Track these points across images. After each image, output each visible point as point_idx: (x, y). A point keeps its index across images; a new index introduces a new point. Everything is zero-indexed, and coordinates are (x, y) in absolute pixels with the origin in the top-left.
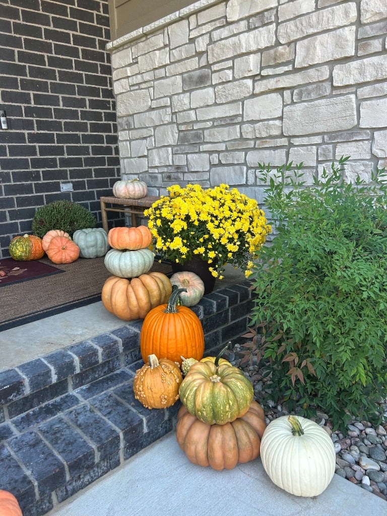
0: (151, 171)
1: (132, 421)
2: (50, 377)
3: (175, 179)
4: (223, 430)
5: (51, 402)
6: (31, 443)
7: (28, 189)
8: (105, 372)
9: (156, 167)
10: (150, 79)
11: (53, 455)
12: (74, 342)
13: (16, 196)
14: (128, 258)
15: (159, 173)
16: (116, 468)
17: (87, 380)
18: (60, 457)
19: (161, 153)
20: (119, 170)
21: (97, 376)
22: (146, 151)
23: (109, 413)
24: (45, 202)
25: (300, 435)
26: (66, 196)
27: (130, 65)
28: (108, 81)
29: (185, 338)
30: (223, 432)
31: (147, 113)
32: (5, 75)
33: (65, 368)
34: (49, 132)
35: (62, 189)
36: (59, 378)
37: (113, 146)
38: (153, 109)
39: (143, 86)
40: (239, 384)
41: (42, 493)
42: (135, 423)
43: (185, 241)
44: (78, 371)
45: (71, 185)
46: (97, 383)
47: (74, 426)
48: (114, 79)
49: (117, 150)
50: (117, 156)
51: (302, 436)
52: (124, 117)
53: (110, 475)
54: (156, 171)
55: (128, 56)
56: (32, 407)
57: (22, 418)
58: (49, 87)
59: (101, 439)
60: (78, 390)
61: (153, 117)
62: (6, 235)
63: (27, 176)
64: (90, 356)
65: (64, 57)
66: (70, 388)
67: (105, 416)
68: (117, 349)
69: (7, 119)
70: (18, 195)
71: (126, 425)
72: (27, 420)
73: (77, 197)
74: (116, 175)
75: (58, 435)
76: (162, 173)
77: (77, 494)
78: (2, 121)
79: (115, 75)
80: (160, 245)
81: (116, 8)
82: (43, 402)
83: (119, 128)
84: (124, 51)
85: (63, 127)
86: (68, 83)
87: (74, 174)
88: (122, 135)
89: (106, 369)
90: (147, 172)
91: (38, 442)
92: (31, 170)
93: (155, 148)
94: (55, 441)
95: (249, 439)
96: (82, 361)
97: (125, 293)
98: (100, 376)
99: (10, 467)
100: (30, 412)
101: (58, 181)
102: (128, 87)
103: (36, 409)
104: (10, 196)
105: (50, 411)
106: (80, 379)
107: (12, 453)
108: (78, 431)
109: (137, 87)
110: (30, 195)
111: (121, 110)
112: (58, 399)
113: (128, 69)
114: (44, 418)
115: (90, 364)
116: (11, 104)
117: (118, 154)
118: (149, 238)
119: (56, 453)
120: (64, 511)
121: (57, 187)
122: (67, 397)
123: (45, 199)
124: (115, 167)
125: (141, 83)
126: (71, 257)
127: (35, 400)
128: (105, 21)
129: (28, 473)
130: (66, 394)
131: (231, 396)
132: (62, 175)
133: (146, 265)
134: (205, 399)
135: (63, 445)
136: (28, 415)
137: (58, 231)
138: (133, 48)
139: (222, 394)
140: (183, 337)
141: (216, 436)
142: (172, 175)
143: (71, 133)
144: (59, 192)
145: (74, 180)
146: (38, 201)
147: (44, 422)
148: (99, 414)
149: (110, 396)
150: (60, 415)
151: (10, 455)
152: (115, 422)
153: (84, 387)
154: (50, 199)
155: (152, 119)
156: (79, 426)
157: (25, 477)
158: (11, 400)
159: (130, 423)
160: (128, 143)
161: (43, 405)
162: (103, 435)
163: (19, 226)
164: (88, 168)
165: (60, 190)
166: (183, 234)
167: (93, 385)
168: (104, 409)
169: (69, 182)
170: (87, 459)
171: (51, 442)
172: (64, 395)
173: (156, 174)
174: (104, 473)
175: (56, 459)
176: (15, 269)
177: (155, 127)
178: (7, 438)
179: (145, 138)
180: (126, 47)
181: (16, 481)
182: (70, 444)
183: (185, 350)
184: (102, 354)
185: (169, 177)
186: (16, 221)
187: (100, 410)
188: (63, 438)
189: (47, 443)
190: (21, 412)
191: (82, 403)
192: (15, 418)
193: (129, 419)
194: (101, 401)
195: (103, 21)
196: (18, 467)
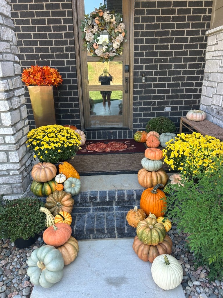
0: (212, 106)
1: (122, 226)
2: (106, 199)
3: (221, 114)
4: (145, 246)
5: (106, 207)
6: (92, 217)
7: (149, 109)
8: (128, 204)
9: (214, 105)
10: (221, 55)
11: (94, 224)
12: (121, 189)
13: (143, 112)
14: (147, 163)
15: (215, 108)
16: (114, 239)
17: (121, 205)
18: (95, 225)
19: (218, 98)
20: (199, 101)
21: (125, 204)
22: (212, 95)
23: (118, 220)
24: (156, 116)
25: (167, 264)
26: (167, 113)
27: (215, 44)
28: (203, 52)
29: (153, 205)
30: (144, 247)
31: (216, 74)
32: (148, 58)
33: (112, 198)
34: (164, 82)
35: (165, 110)
36: (109, 200)
37: (198, 88)
38: (219, 72)
39: (218, 58)
40: (155, 233)
41: (87, 233)
42: (122, 227)
43: (175, 162)
44: (116, 200)
45: (170, 108)
46: (123, 207)
47: (106, 218)
48: (207, 51)
49: (201, 90)
50: (200, 93)
51: (167, 265)
52: (207, 73)
53: (111, 239)
54: (214, 107)
55: (214, 39)
56: (100, 206)
57: (96, 208)
58: (168, 60)
59: (109, 226)
60: (116, 206)
61: (218, 77)
62: (136, 129)
63: (150, 104)
64: (122, 197)
65: (179, 44)
66: (114, 204)
67: (116, 220)
68: (134, 198)
69: (145, 78)
70: (144, 112)
71: (119, 226)
72: (96, 210)
73: (172, 114)
74: (197, 104)
75: (100, 219)
76: (216, 109)
77: (98, 239)
78: (143, 79)
79: (208, 49)
80: (166, 160)
81: (215, 10)
82: (104, 206)
83: (204, 78)
84: (214, 36)
85: (172, 79)
86: (179, 57)
87: (172, 103)
88: (205, 83)
89: (129, 203)
90: (210, 106)
91: (94, 218)
92: (152, 100)
93: (216, 94)
94: (98, 220)
95: (153, 255)
96: (118, 197)
97: (144, 176)
98: (126, 205)
99: (83, 221)
100: (99, 207)
101: (164, 106)
102: (211, 57)
103: (101, 207)
104: (141, 112)
105: (103, 210)
106: (118, 203)
107: (86, 217)
108: (105, 220)
109: (215, 58)
110: (149, 112)
111: (206, 70)
112: (108, 207)
113: (213, 46)
114: (100, 211)
115: (121, 199)
116: (148, 70)
117: (201, 92)
118: (160, 156)
119: (95, 224)
120: (93, 241)
121: (163, 109)
122: (111, 207)
123: (156, 114)
124: (198, 99)
125: (217, 56)
126: (155, 146)
127: (101, 204)
128: (209, 18)
129: (85, 225)
130: (112, 206)
131: (149, 236)
132: (166, 103)
133: (155, 168)
134: (139, 232)
135: (99, 222)
136: (97, 208)
137: (154, 132)
138: (218, 35)
139: (146, 233)
140: (152, 204)
141: (141, 247)
142: (220, 112)
143: (175, 82)
144: (163, 111)
145: (172, 106)
146: (153, 115)
147: (100, 212)
148: (115, 218)
149: (123, 214)
150: (105, 212)
151: (85, 218)
152: (117, 223)
153: (119, 206)
154: (158, 115)
155: (217, 78)
156: (107, 219)
157: (84, 226)
158: (93, 201)
159: (121, 226)
160: (206, 87)
161: (103, 207)
162: (110, 226)
163: (142, 125)
164: (181, 100)
165: (164, 110)
166: (175, 159)
167: (121, 207)
168: (118, 217)
169: (169, 107)
170: (102, 230)
171: (97, 220)
172: (111, 206)
173: (214, 109)
174: (109, 238)
175: (94, 225)
176: (132, 146)
177: (218, 83)
178: (88, 212)
179: (213, 87)
180: (215, 34)
181: (81, 226)
182: (100, 223)
183: (152, 210)
184: (127, 198)
185: (218, 112)
186: (141, 123)
187: (116, 217)
188: (100, 220)
189: (96, 219)
190: (96, 206)
191: (114, 212)
192: (94, 207)
193: (122, 225)
194: (119, 214)
195: (207, 18)
196: (85, 222)
